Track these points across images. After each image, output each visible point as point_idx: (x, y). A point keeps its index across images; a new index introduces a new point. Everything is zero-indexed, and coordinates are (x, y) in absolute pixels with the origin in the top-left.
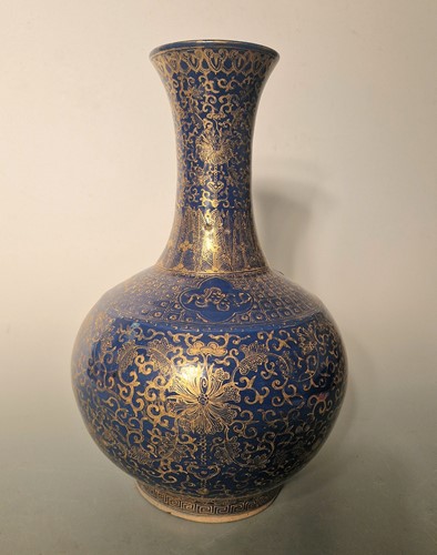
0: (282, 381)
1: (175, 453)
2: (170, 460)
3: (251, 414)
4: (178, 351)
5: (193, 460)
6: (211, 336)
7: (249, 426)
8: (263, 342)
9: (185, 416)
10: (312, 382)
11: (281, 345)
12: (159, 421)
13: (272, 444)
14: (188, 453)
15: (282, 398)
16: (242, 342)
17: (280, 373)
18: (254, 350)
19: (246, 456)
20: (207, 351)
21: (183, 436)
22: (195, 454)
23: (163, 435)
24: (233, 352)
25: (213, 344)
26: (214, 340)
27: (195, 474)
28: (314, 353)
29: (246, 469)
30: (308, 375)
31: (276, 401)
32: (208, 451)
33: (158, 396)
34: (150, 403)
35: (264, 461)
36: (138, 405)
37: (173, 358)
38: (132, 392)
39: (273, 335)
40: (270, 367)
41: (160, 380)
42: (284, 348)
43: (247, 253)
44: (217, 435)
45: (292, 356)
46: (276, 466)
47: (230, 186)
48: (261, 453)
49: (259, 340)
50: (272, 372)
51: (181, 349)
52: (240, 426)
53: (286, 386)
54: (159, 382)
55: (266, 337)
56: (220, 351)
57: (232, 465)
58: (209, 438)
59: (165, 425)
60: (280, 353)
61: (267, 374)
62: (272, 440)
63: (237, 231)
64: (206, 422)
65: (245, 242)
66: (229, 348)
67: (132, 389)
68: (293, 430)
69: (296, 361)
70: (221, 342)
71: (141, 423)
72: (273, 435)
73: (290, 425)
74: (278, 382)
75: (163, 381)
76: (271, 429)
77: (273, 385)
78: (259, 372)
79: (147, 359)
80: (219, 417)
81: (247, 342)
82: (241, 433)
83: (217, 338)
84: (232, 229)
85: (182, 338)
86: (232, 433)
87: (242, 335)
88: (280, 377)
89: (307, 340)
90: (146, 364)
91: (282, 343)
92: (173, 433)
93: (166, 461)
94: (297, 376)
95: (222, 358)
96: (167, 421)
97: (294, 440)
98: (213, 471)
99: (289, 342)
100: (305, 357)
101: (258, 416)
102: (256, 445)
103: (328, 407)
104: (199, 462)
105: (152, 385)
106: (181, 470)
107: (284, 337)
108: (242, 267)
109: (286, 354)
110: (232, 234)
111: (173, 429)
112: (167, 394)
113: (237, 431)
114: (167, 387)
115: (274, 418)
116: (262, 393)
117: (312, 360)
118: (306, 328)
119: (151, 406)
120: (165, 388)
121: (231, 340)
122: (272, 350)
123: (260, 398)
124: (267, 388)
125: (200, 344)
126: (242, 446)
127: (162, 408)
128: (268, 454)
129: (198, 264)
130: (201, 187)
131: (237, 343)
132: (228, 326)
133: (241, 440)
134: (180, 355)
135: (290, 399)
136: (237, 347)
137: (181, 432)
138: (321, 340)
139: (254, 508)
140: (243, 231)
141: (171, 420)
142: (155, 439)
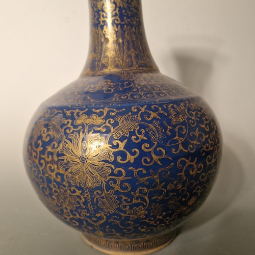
0: (151, 144)
1: (70, 203)
2: (69, 208)
3: (123, 171)
4: (68, 122)
5: (83, 209)
6: (93, 110)
7: (122, 182)
8: (136, 113)
9: (71, 173)
10: (181, 147)
11: (152, 116)
12: (55, 177)
13: (146, 198)
14: (78, 203)
15: (152, 159)
16: (118, 114)
17: (149, 138)
18: (127, 119)
19: (125, 207)
20: (89, 121)
21: (72, 189)
22: (84, 203)
23: (59, 188)
24: (110, 121)
25: (94, 116)
26: (96, 113)
27: (88, 220)
28: (183, 123)
29: (127, 218)
30: (177, 141)
31: (145, 161)
32: (92, 201)
33: (52, 157)
34: (48, 163)
35: (142, 213)
36: (41, 165)
37: (64, 128)
38: (38, 155)
39: (146, 109)
40: (140, 133)
41: (54, 145)
42: (154, 118)
43: (137, 57)
44: (97, 188)
45: (161, 125)
46: (155, 217)
47: (120, 7)
48: (137, 205)
49: (132, 112)
50: (142, 137)
51: (70, 121)
52: (115, 181)
53: (155, 149)
54: (53, 147)
55: (139, 110)
56: (99, 121)
57: (115, 214)
58: (92, 191)
59: (59, 180)
60: (151, 122)
61: (138, 138)
62: (145, 194)
63: (128, 41)
64: (87, 178)
65: (135, 49)
66: (106, 118)
67: (38, 152)
68: (165, 187)
69: (166, 129)
70: (101, 114)
71: (45, 178)
72: (146, 190)
73: (161, 183)
74: (147, 145)
75: (56, 146)
76: (143, 185)
77: (143, 147)
78: (130, 136)
79: (48, 130)
80: (96, 174)
81: (122, 114)
82: (117, 187)
83: (98, 111)
84: (123, 39)
85: (72, 113)
86: (108, 188)
87: (118, 109)
88: (149, 141)
89: (178, 114)
90: (47, 133)
91: (153, 115)
92: (65, 186)
93: (66, 209)
94: (165, 141)
95: (99, 126)
96: (59, 177)
97: (167, 195)
98: (101, 218)
99: (159, 114)
100: (175, 126)
101: (130, 173)
102: (132, 197)
103: (199, 170)
104: (88, 210)
105: (49, 149)
106: (78, 216)
107: (156, 110)
108: (131, 66)
109: (157, 123)
110: (123, 43)
111: (64, 183)
112: (59, 155)
113: (113, 185)
114: (59, 150)
115: (145, 175)
116: (133, 154)
117: (181, 129)
118: (178, 105)
119: (49, 165)
120: (57, 150)
121: (109, 112)
122: (143, 120)
123: (130, 158)
124: (137, 150)
125: (84, 117)
126: (120, 199)
127: (56, 166)
128: (144, 206)
129: (98, 66)
130: (99, 11)
131: (113, 114)
132: (108, 103)
133: (117, 193)
134: (69, 125)
135: (159, 159)
136: (113, 117)
137: (70, 186)
138: (192, 115)
139: (151, 247)
140: (133, 41)
141: (62, 175)
142: (56, 192)
